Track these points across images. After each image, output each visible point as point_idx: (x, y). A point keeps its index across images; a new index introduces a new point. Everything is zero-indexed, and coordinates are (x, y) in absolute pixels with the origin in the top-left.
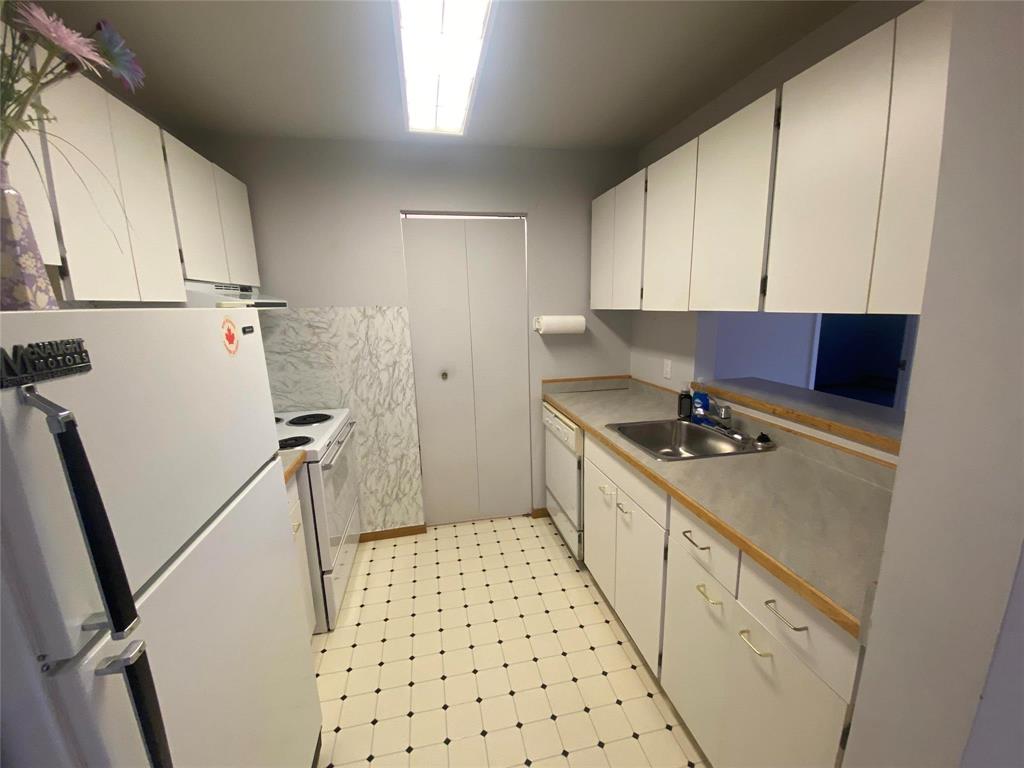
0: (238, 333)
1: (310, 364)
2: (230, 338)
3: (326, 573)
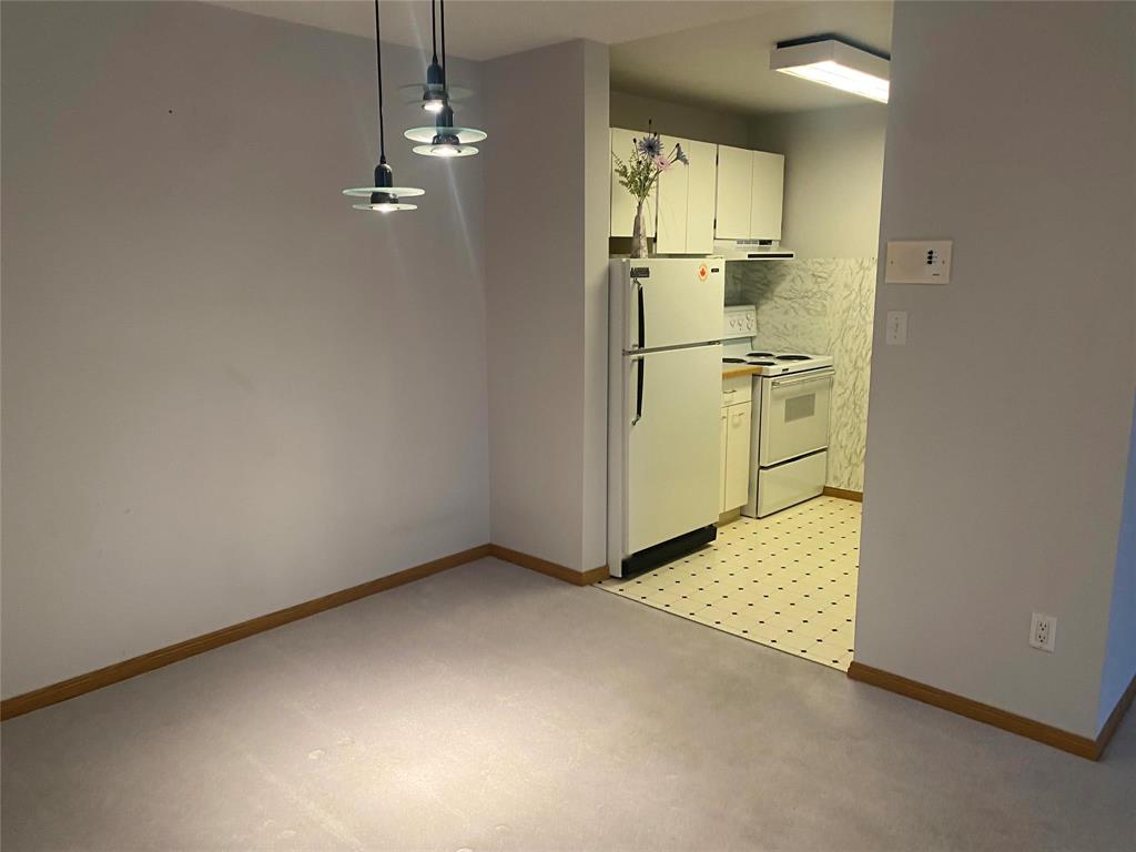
0: (708, 271)
1: (808, 310)
2: (703, 273)
3: (762, 468)
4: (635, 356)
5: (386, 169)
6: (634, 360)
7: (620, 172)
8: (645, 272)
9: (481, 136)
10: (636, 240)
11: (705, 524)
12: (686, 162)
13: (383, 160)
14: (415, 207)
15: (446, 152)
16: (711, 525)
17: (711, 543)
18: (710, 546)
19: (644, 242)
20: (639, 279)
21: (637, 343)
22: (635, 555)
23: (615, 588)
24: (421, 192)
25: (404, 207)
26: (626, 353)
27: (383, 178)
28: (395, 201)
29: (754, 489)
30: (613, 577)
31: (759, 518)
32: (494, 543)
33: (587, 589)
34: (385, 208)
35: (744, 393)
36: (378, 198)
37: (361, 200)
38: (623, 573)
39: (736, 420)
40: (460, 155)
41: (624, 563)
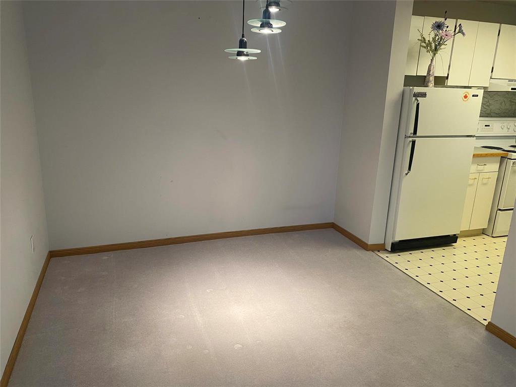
0: (470, 96)
2: (466, 97)
3: (500, 210)
4: (411, 139)
5: (243, 40)
6: (410, 141)
7: (421, 40)
8: (424, 95)
9: (283, 24)
10: (428, 77)
11: (451, 233)
12: (463, 34)
13: (243, 36)
14: (256, 58)
15: (266, 31)
16: (455, 235)
17: (453, 244)
18: (453, 246)
19: (432, 79)
20: (418, 98)
21: (413, 132)
22: (400, 241)
23: (384, 255)
24: (259, 51)
25: (251, 58)
26: (406, 137)
27: (243, 44)
28: (247, 55)
29: (492, 220)
30: (386, 250)
31: (493, 237)
32: (336, 223)
33: (370, 253)
34: (243, 59)
35: (493, 167)
36: (240, 54)
37: (232, 55)
38: (391, 249)
39: (485, 181)
40: (273, 33)
41: (393, 244)
